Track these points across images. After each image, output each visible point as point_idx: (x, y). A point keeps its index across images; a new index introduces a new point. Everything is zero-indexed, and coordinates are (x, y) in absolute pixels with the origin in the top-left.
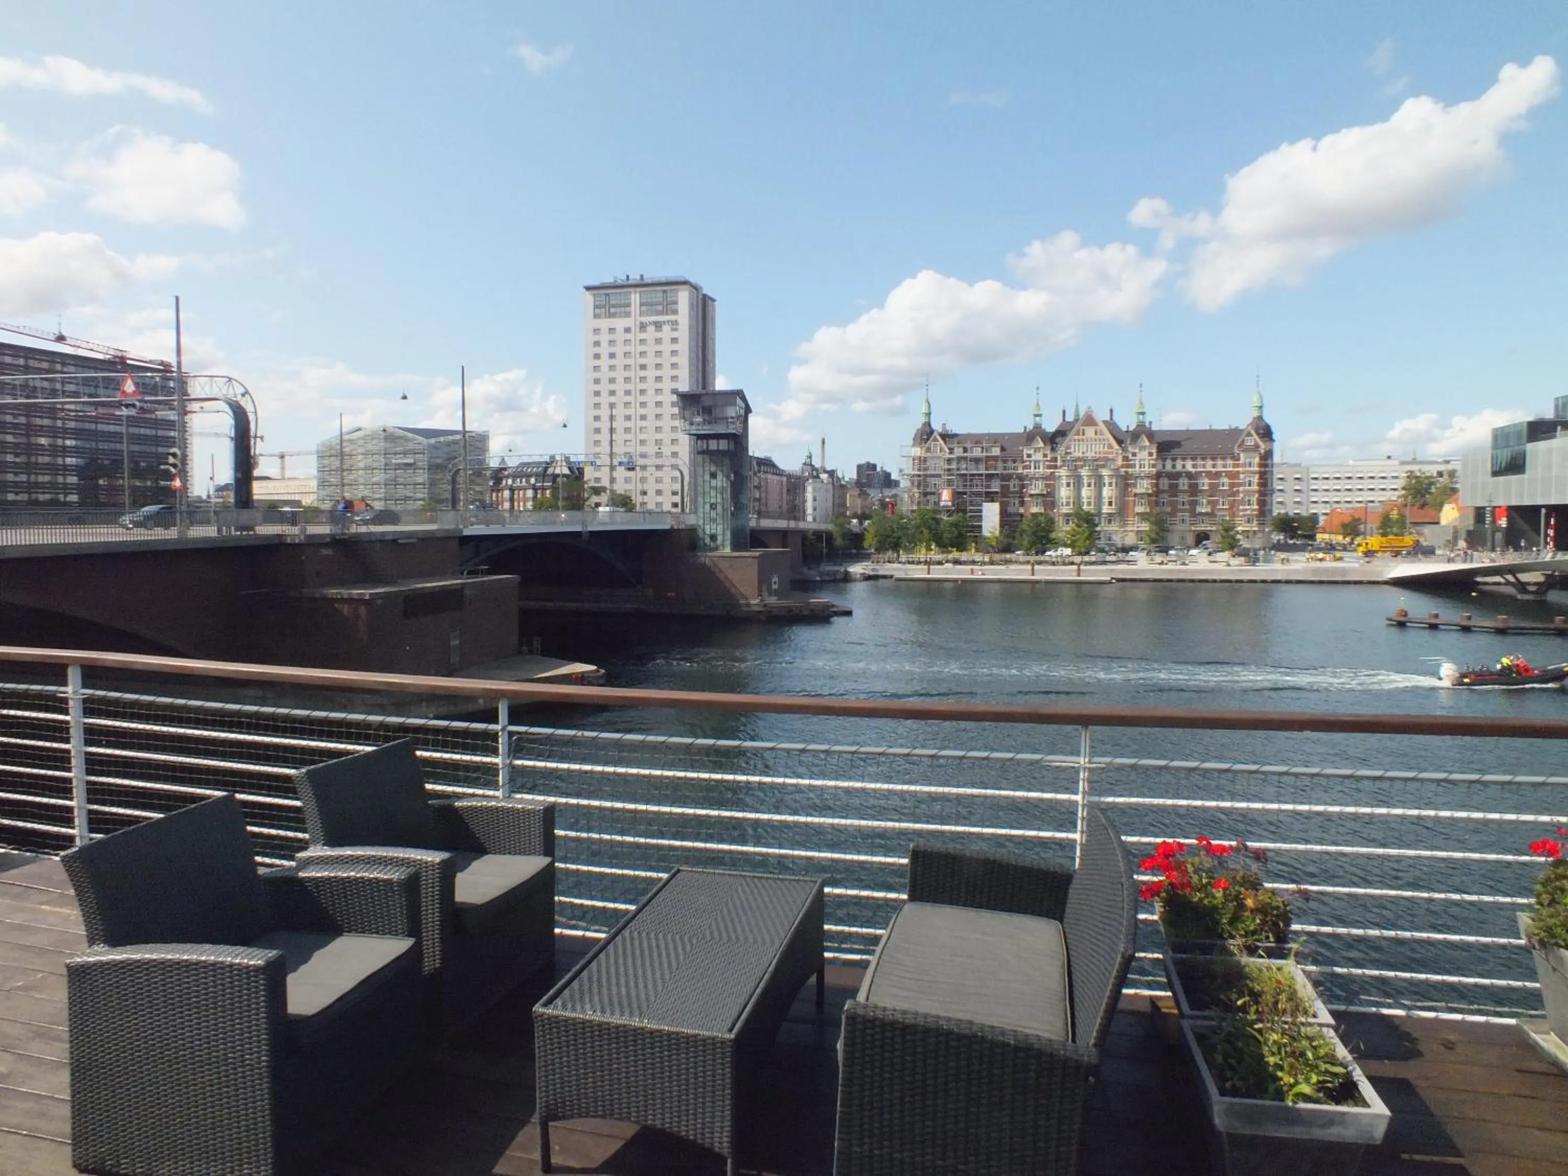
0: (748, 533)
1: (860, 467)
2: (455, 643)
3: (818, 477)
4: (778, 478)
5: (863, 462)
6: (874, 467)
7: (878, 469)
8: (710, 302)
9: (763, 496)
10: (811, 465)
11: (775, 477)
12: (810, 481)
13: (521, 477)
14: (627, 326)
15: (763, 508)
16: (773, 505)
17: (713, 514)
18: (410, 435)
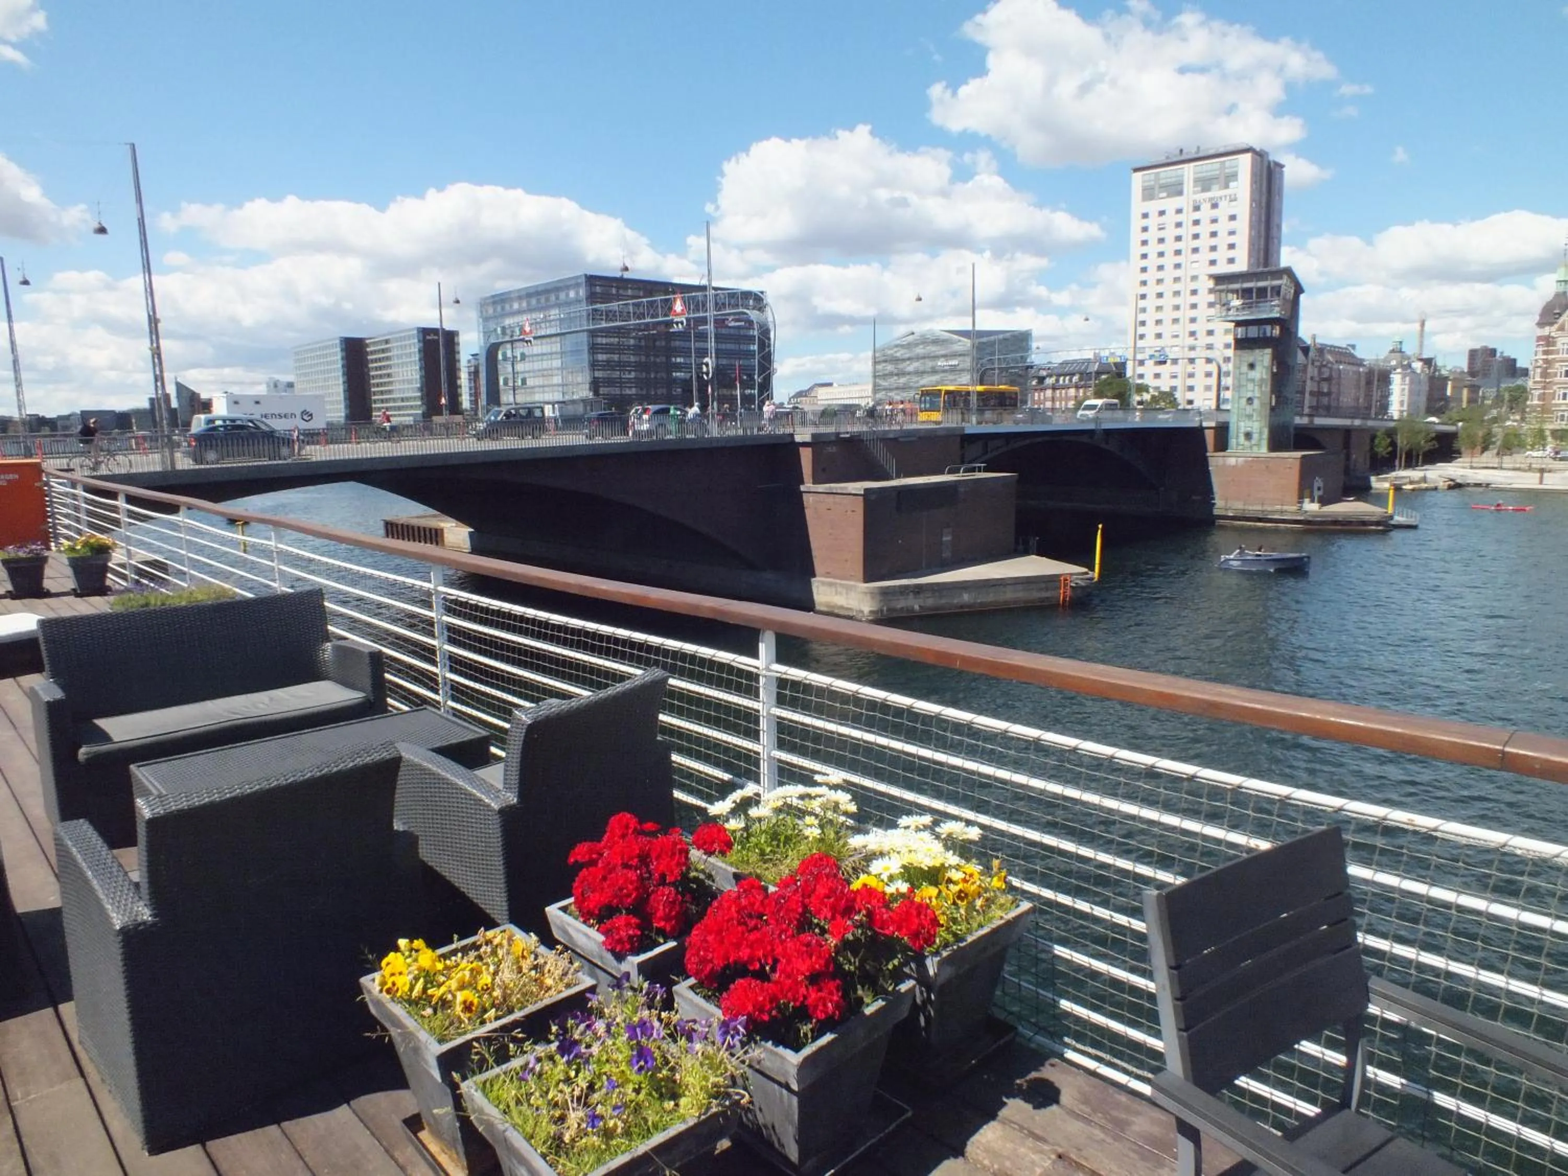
0: (1292, 430)
1: (1473, 354)
2: (947, 538)
3: (1409, 366)
4: (1355, 368)
5: (1477, 346)
6: (1493, 352)
7: (1498, 354)
8: (1278, 169)
9: (1334, 389)
10: (1401, 351)
11: (1349, 367)
12: (1399, 370)
13: (1065, 375)
14: (1179, 207)
15: (1334, 404)
16: (1347, 400)
17: (1249, 410)
18: (956, 337)
